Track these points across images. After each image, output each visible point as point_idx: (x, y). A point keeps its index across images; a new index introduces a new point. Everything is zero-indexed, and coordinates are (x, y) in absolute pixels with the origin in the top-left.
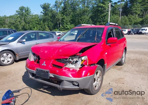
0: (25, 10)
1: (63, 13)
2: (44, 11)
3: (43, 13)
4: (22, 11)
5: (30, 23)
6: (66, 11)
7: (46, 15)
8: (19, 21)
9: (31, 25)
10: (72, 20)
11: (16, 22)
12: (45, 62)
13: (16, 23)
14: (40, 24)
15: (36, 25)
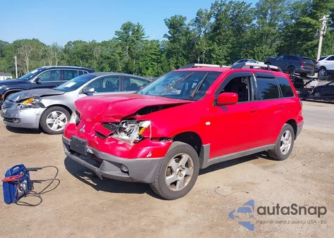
0: (133, 30)
1: (212, 39)
2: (172, 33)
3: (169, 38)
4: (126, 33)
5: (141, 58)
6: (220, 34)
7: (173, 42)
8: (120, 54)
9: (141, 63)
10: (231, 54)
11: (114, 54)
12: (84, 126)
13: (113, 57)
14: (161, 62)
15: (152, 64)
